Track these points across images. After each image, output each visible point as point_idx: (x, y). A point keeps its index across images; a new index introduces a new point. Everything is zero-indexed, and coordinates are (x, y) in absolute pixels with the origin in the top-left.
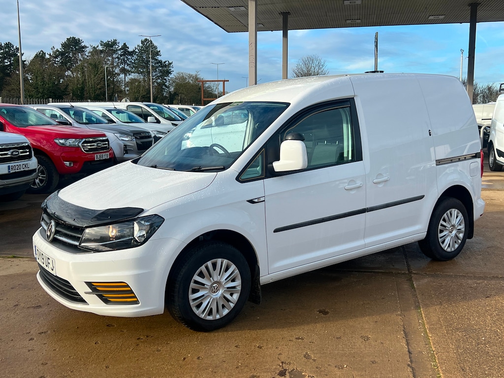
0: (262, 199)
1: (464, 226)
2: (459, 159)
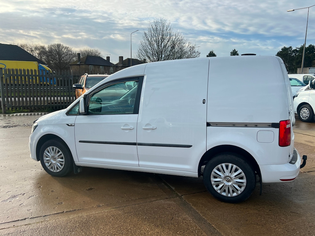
0: (73, 125)
1: (246, 182)
2: (246, 125)
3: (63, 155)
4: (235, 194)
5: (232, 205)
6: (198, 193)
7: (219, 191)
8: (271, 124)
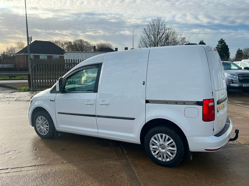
0: (54, 100)
1: (176, 150)
2: (176, 103)
3: (48, 122)
4: (168, 160)
5: (166, 169)
6: (143, 157)
7: (156, 156)
8: (196, 102)
